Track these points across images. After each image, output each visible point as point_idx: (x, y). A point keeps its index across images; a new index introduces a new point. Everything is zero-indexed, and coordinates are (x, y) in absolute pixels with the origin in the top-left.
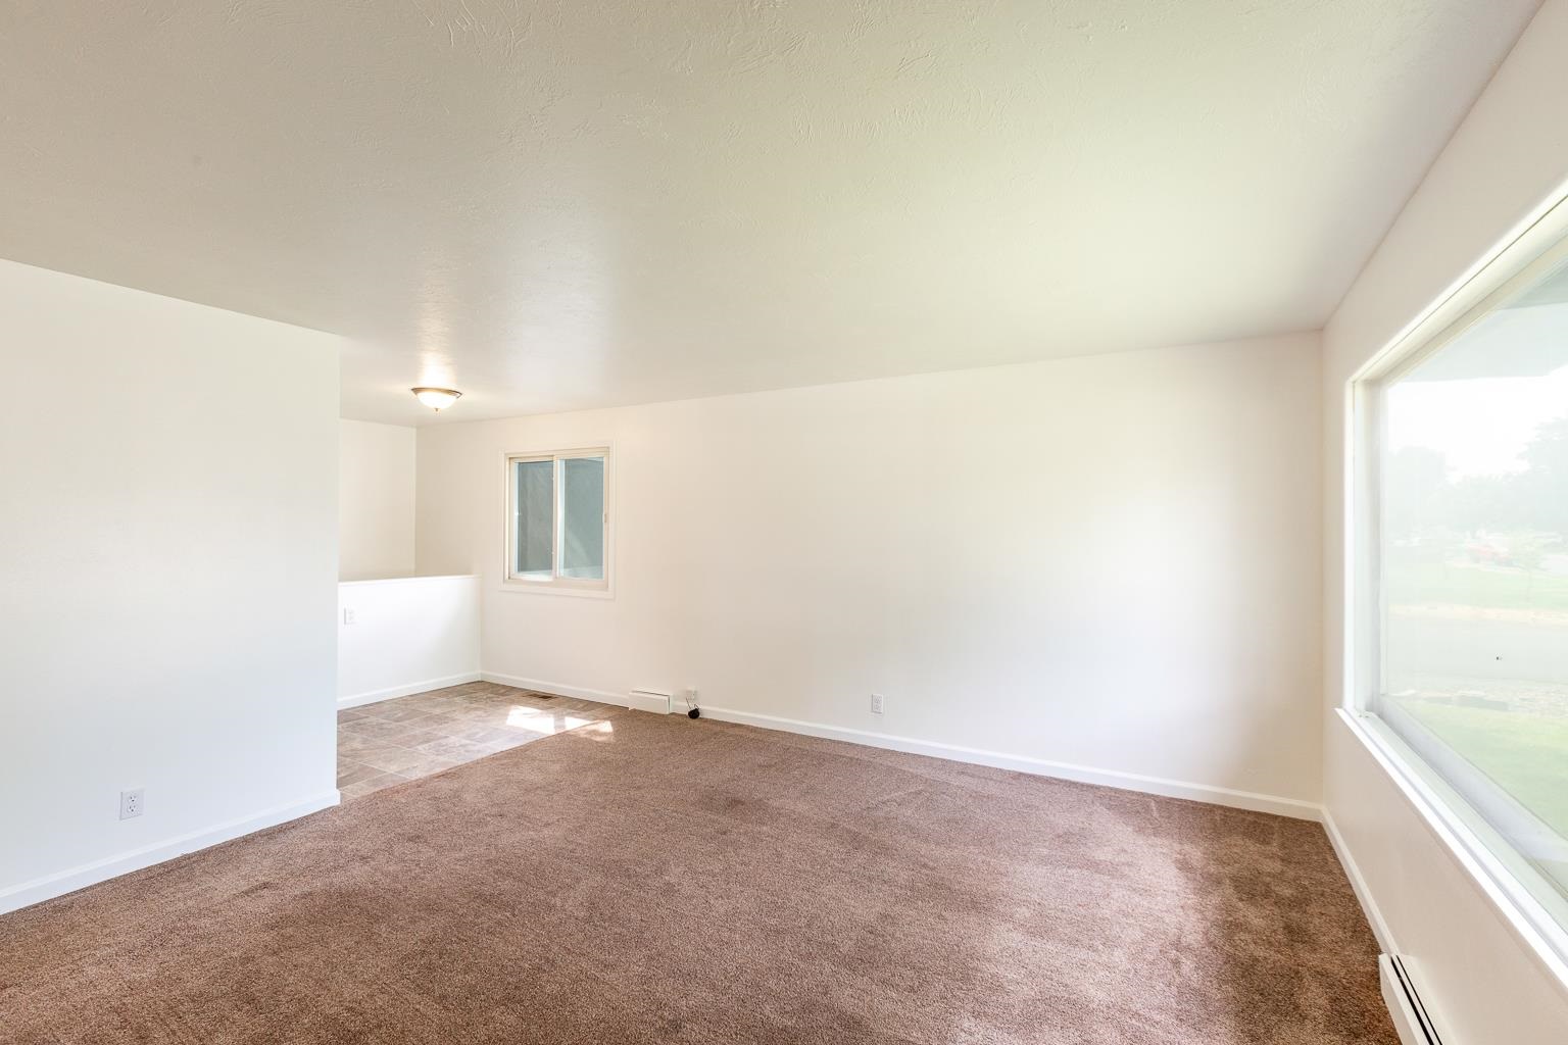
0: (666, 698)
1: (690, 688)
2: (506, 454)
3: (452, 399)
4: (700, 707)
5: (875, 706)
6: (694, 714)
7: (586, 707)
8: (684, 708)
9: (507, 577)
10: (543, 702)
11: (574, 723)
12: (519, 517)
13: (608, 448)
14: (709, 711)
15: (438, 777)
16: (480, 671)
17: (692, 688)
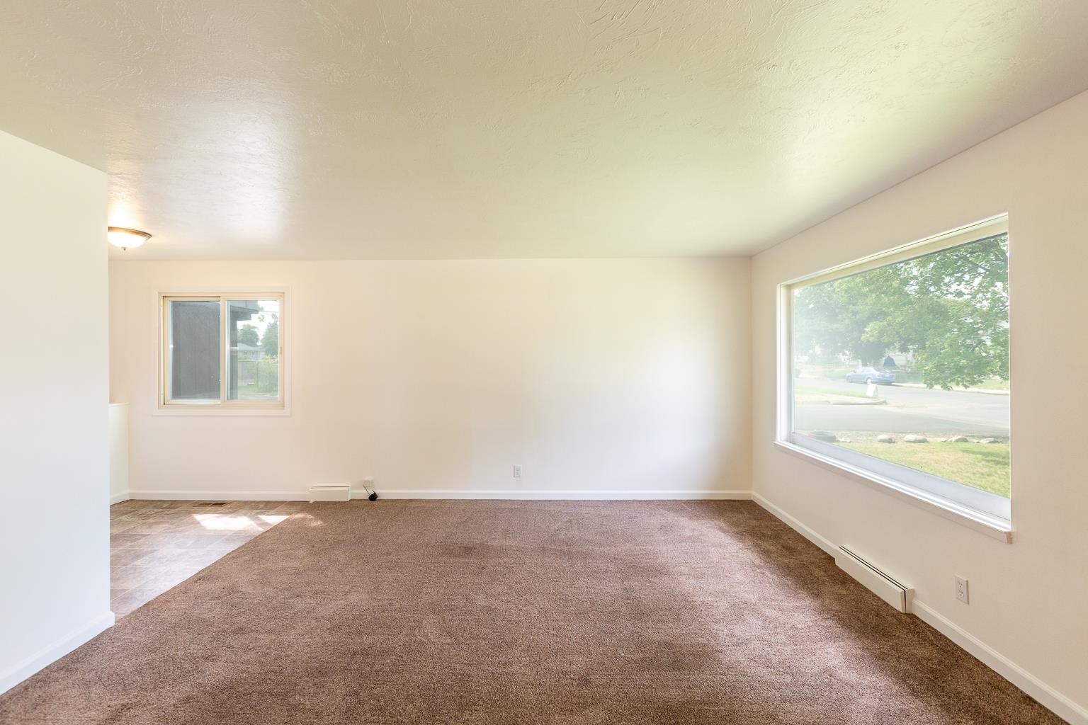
0: (347, 489)
1: (366, 479)
2: (159, 293)
3: (141, 240)
4: (376, 491)
5: (516, 473)
6: (373, 497)
7: (270, 506)
8: (364, 494)
9: (162, 403)
10: (220, 508)
11: (274, 519)
12: (174, 348)
13: (284, 293)
14: (384, 493)
15: (196, 581)
16: (128, 491)
17: (369, 478)
